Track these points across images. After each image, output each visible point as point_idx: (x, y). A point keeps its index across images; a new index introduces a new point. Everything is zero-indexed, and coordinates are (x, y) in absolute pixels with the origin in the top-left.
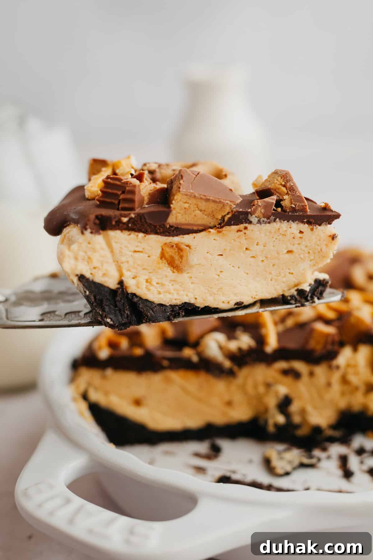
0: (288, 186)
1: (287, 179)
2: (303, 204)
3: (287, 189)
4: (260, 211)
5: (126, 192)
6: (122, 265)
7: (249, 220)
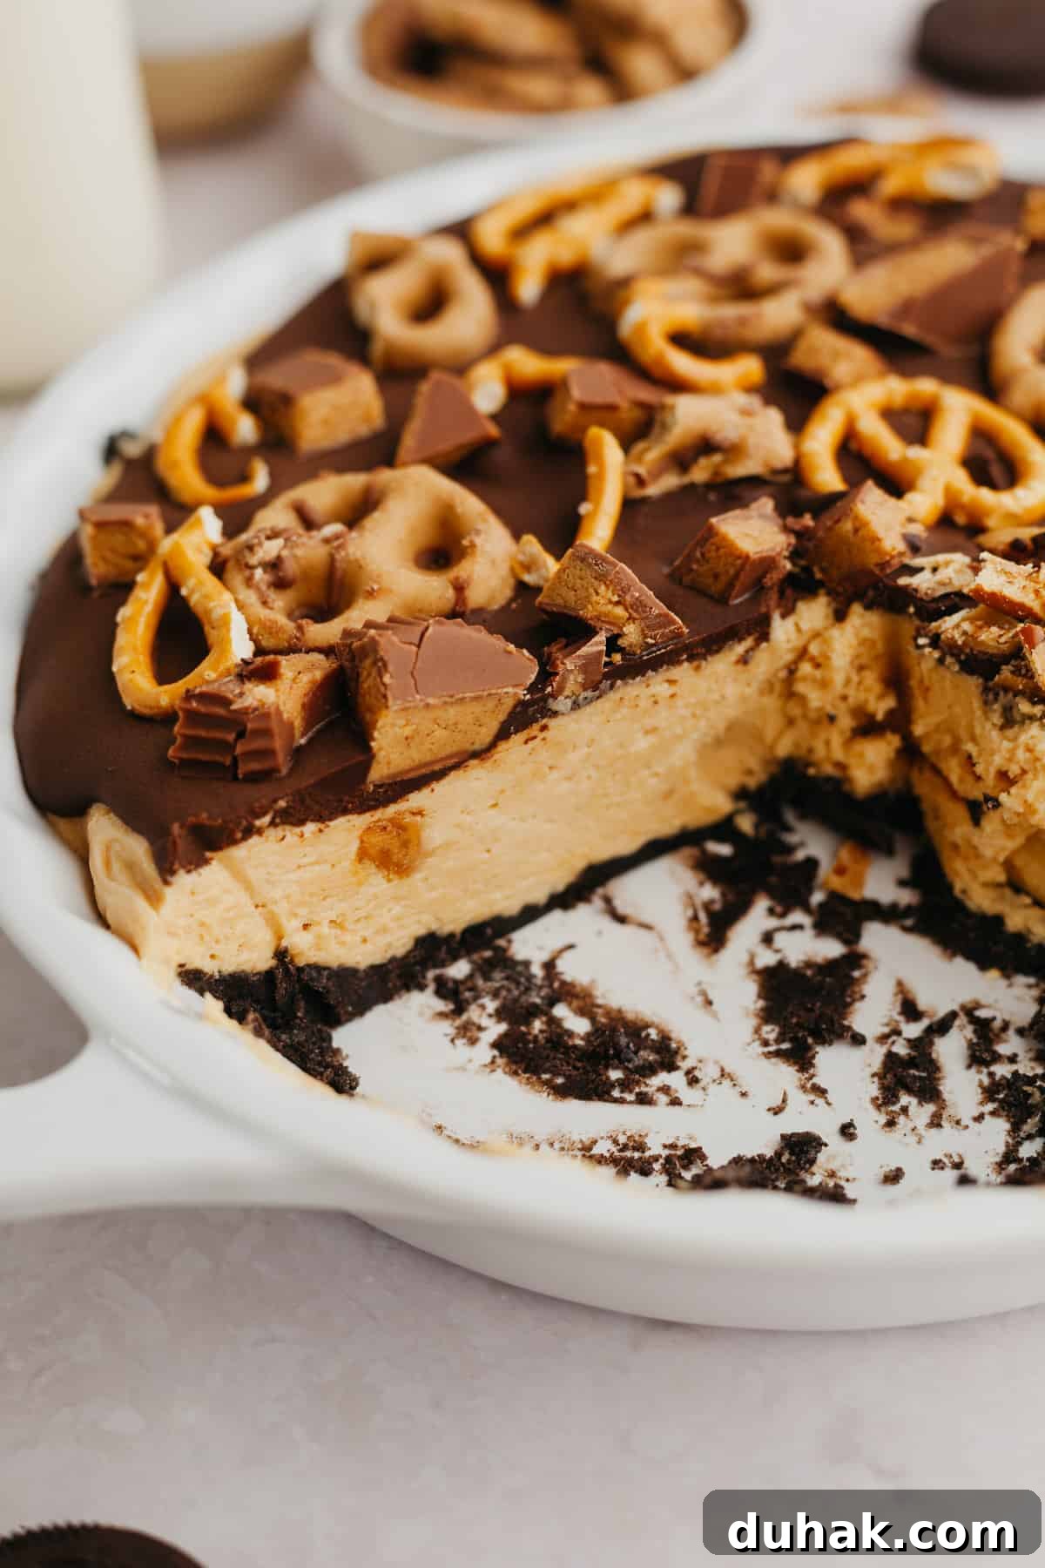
0: (628, 603)
1: (623, 585)
2: (672, 628)
3: (626, 610)
4: (573, 682)
5: (247, 733)
6: (275, 909)
7: (550, 710)
